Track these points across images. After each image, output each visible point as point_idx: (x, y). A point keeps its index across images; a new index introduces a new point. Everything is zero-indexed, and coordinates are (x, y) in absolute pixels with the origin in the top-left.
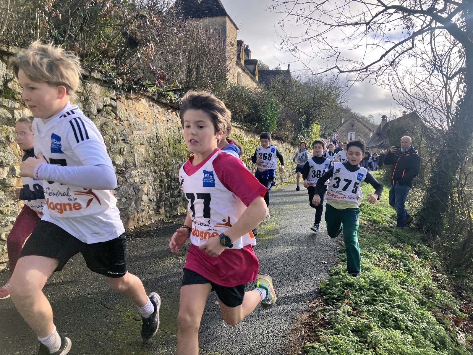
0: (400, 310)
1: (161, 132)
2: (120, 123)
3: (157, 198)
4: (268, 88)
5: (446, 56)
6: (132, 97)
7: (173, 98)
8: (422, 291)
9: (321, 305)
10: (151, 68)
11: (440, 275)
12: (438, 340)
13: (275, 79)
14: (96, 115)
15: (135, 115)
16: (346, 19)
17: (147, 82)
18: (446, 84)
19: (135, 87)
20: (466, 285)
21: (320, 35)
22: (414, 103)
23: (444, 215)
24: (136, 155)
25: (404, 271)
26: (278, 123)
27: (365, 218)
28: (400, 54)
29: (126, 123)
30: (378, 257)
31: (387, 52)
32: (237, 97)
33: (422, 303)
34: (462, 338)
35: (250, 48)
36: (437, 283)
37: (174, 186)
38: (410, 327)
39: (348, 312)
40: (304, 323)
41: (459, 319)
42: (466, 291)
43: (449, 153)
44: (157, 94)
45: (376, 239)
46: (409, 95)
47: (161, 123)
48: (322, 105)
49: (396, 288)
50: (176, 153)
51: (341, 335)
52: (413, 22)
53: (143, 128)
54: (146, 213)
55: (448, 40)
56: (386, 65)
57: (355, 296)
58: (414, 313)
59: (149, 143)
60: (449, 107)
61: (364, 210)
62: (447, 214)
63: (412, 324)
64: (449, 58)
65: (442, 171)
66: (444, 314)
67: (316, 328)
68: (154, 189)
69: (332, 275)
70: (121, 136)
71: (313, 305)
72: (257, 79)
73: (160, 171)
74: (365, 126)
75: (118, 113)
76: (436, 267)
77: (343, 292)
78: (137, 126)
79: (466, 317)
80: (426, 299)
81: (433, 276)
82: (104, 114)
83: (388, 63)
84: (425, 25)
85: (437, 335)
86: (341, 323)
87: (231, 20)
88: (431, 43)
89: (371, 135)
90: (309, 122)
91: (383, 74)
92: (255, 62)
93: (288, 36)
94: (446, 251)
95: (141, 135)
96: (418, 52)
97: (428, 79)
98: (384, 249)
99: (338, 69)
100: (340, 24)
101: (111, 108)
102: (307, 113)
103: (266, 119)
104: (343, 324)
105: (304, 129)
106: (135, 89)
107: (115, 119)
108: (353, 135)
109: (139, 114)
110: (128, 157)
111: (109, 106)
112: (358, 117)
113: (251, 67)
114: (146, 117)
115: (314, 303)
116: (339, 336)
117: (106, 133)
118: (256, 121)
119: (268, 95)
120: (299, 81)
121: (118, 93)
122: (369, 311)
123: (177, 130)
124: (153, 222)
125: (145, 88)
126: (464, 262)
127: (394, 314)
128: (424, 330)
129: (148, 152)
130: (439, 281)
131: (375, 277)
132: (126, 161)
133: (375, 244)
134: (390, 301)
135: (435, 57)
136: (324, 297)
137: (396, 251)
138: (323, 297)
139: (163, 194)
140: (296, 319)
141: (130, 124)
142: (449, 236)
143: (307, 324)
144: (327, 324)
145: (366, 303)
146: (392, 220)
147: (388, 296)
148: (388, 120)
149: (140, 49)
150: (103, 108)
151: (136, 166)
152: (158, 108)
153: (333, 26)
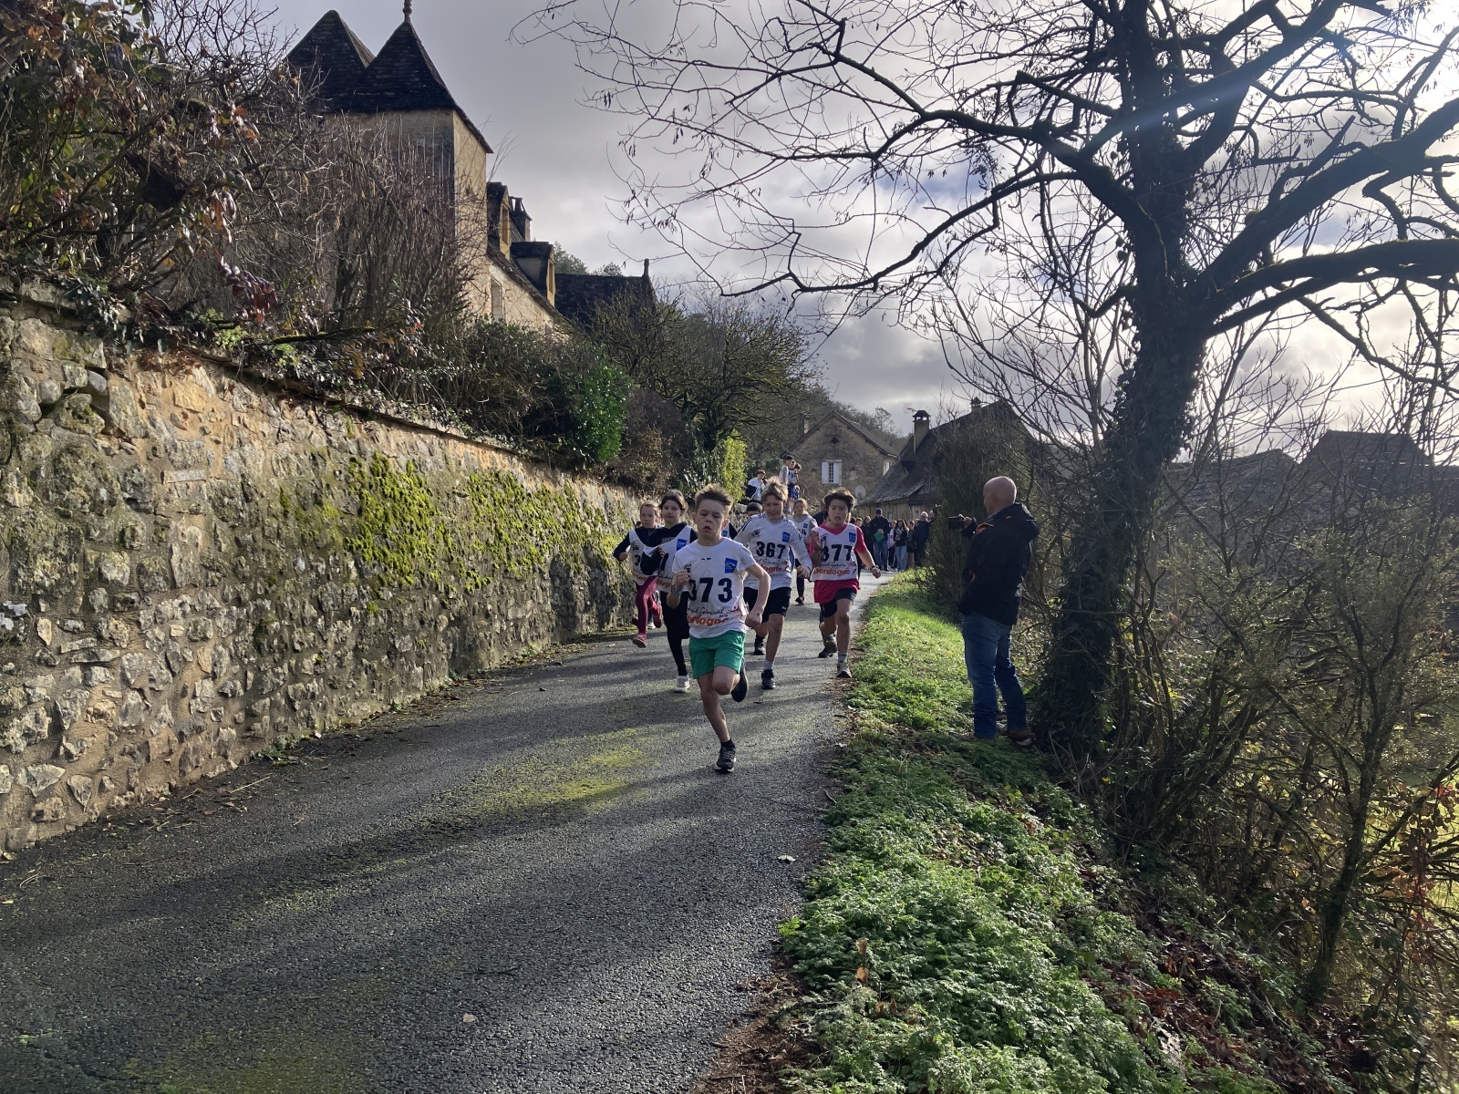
0: (1009, 985)
1: (257, 469)
2: (120, 448)
3: (245, 686)
4: (588, 330)
5: (1080, 252)
6: (160, 361)
7: (298, 365)
8: (1058, 920)
9: (789, 992)
10: (226, 272)
11: (1102, 868)
12: (1112, 1062)
13: (610, 303)
14: (35, 423)
15: (173, 418)
16: (813, 141)
17: (212, 313)
18: (1085, 328)
19: (171, 329)
20: (1168, 892)
21: (741, 181)
22: (1003, 378)
23: (1102, 695)
24: (176, 549)
25: (1008, 867)
26: (623, 437)
27: (890, 715)
28: (963, 244)
29: (139, 445)
30: (935, 832)
31: (930, 237)
32: (496, 358)
33: (1062, 958)
34: (1171, 1047)
35: (528, 208)
36: (1096, 893)
37: (301, 644)
38: (1039, 1032)
39: (867, 1009)
40: (743, 1054)
41: (1159, 994)
42: (1169, 909)
43: (1106, 520)
44: (243, 353)
45: (925, 774)
46: (991, 356)
47: (257, 444)
48: (749, 383)
49: (993, 921)
50: (307, 537)
51: (853, 1082)
52: (994, 156)
53: (197, 462)
54: (208, 739)
55: (1084, 208)
56: (927, 273)
57: (883, 955)
58: (1046, 990)
59: (218, 506)
60: (1094, 392)
61: (883, 689)
62: (1109, 691)
63: (1042, 1023)
64: (1090, 257)
65: (1091, 572)
66: (1120, 983)
67: (778, 1065)
68: (235, 658)
69: (811, 898)
70: (124, 489)
71: (767, 995)
72: (552, 302)
73: (255, 597)
74: (868, 441)
75: (114, 415)
76: (1088, 847)
77: (849, 947)
78: (179, 454)
79: (1176, 986)
80: (1071, 945)
81: (1083, 874)
82: (66, 418)
83: (931, 268)
84: (1024, 166)
85: (1109, 1049)
86: (850, 1042)
87: (467, 123)
88: (1042, 214)
89: (887, 468)
90: (714, 431)
91: (920, 296)
92: (543, 250)
93: (649, 183)
94: (1110, 799)
95: (191, 484)
96: (1010, 238)
97: (1038, 314)
98: (949, 805)
99: (796, 280)
100: (797, 154)
101: (88, 398)
102: (708, 406)
103: (590, 424)
104: (856, 1044)
105: (700, 454)
106: (173, 337)
107: (103, 433)
108: (837, 469)
109: (186, 417)
110: (149, 554)
111: (81, 390)
112: (847, 415)
113: (533, 265)
114: (206, 424)
115: (767, 990)
116: (848, 1084)
117: (72, 480)
118: (560, 432)
119: (594, 353)
120: (680, 311)
121: (115, 350)
122: (925, 996)
123: (309, 464)
124: (234, 766)
125: (208, 334)
126: (1159, 825)
127: (994, 999)
128: (1076, 1038)
129: (216, 537)
130: (1099, 886)
131: (936, 894)
132: (141, 570)
133: (922, 793)
134: (983, 961)
135: (1052, 253)
136: (796, 966)
137: (983, 809)
138: (791, 967)
139: (265, 672)
140: (717, 1046)
141: (154, 449)
142: (1116, 754)
143: (754, 1057)
144: (811, 1052)
145: (917, 973)
146: (963, 716)
147: (974, 945)
148: (933, 425)
149: (188, 211)
150: (63, 397)
151: (173, 585)
152: (247, 397)
153: (778, 158)
